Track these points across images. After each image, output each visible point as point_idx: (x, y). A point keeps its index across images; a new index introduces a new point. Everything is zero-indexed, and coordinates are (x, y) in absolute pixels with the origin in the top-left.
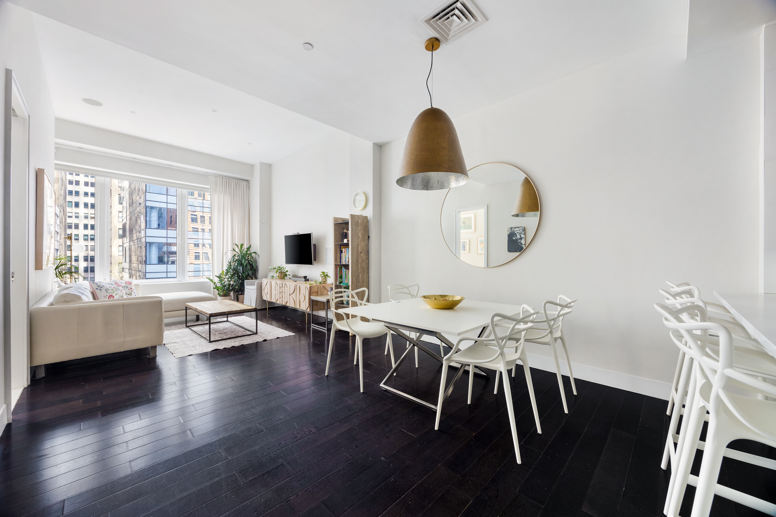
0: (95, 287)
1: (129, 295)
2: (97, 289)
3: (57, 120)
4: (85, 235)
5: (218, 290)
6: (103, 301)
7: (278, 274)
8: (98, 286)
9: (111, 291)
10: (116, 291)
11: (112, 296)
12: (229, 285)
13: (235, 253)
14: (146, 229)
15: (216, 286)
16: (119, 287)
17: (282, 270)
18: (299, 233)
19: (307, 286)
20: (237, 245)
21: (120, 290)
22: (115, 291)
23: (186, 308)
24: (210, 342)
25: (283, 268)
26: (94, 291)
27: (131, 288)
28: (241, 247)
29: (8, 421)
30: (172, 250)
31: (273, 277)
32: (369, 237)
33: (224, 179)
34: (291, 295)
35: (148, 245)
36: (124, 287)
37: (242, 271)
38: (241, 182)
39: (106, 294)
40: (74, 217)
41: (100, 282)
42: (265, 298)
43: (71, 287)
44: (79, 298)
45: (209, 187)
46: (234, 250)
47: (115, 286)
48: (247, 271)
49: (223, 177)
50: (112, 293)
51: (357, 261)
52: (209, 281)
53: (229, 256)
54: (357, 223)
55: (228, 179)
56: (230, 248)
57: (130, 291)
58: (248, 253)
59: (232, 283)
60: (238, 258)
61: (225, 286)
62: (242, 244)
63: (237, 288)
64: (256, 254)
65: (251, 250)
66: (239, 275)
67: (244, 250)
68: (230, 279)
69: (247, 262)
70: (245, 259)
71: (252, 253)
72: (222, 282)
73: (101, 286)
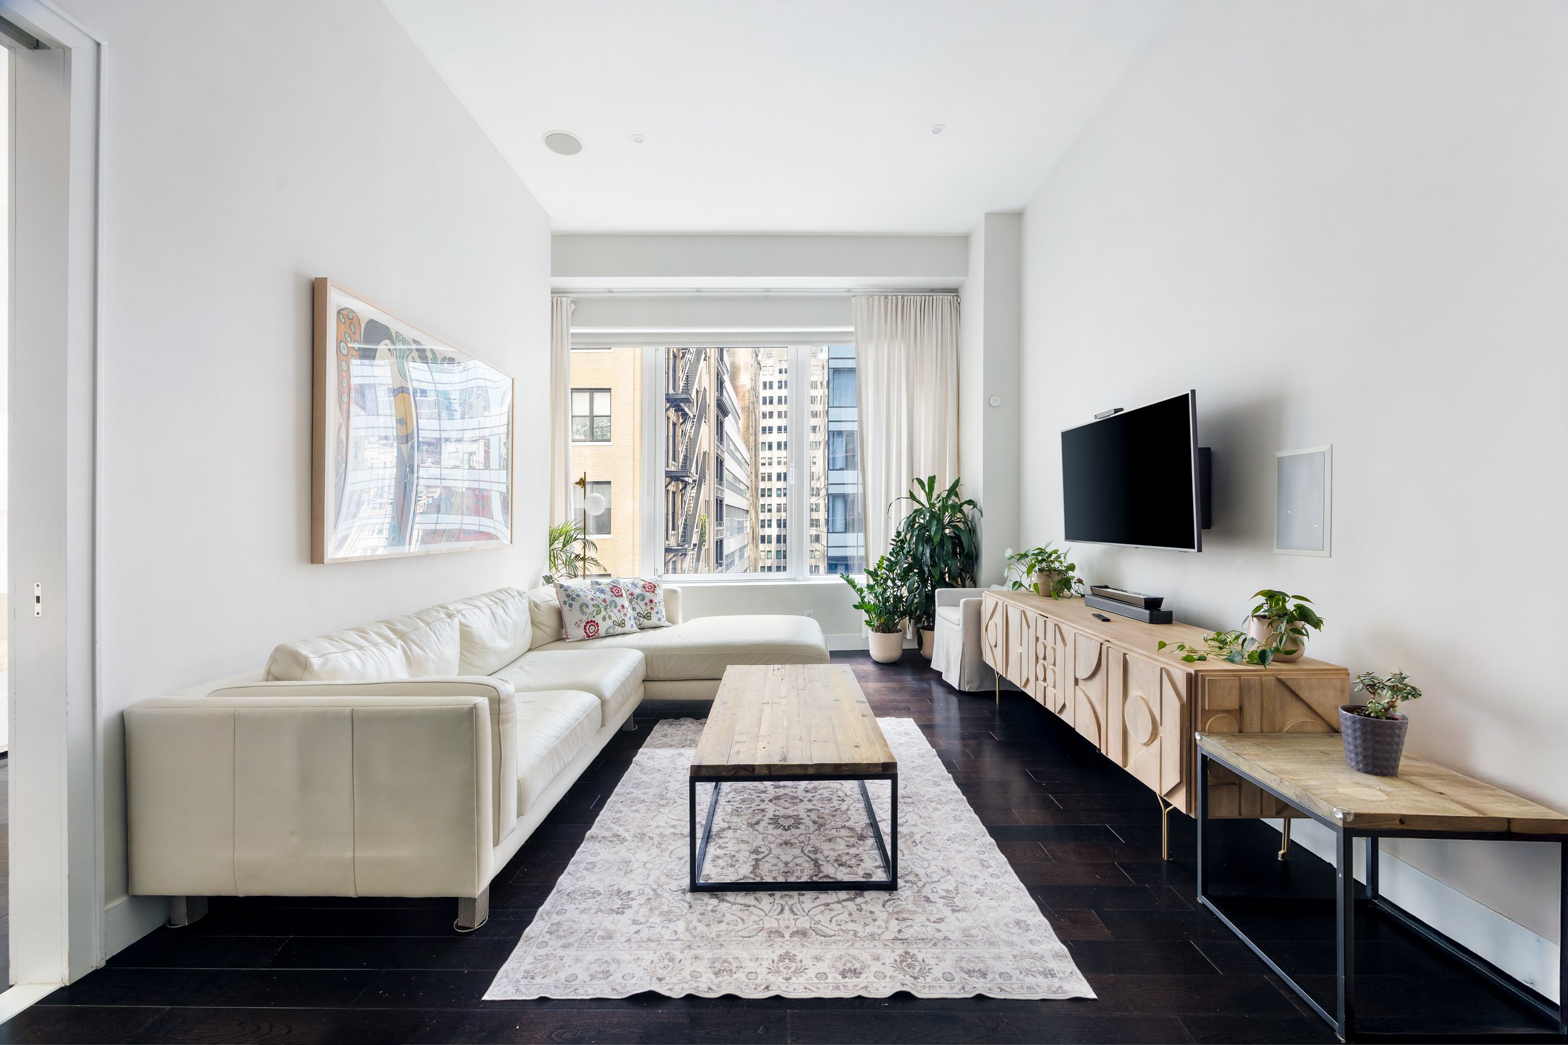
0: (562, 597)
1: (644, 617)
2: (565, 602)
5: (869, 614)
7: (1035, 578)
8: (568, 596)
9: (592, 609)
10: (606, 609)
11: (594, 622)
12: (899, 599)
13: (917, 506)
15: (863, 599)
16: (617, 599)
17: (1052, 562)
18: (1122, 410)
19: (1173, 671)
20: (920, 482)
22: (602, 609)
25: (1054, 556)
26: (561, 609)
27: (651, 601)
28: (931, 488)
31: (1017, 585)
33: (890, 298)
34: (1080, 682)
36: (636, 597)
37: (929, 560)
38: (935, 298)
42: (989, 660)
45: (852, 329)
46: (912, 496)
47: (608, 596)
48: (944, 561)
49: (885, 291)
50: (594, 614)
52: (847, 584)
53: (905, 510)
55: (900, 297)
56: (905, 493)
57: (648, 608)
58: (950, 502)
59: (904, 592)
60: (922, 521)
61: (888, 599)
62: (934, 477)
63: (916, 609)
64: (975, 506)
65: (957, 495)
66: (921, 572)
67: (939, 496)
68: (899, 583)
69: (947, 531)
70: (940, 521)
71: (962, 505)
72: (879, 590)
73: (574, 596)
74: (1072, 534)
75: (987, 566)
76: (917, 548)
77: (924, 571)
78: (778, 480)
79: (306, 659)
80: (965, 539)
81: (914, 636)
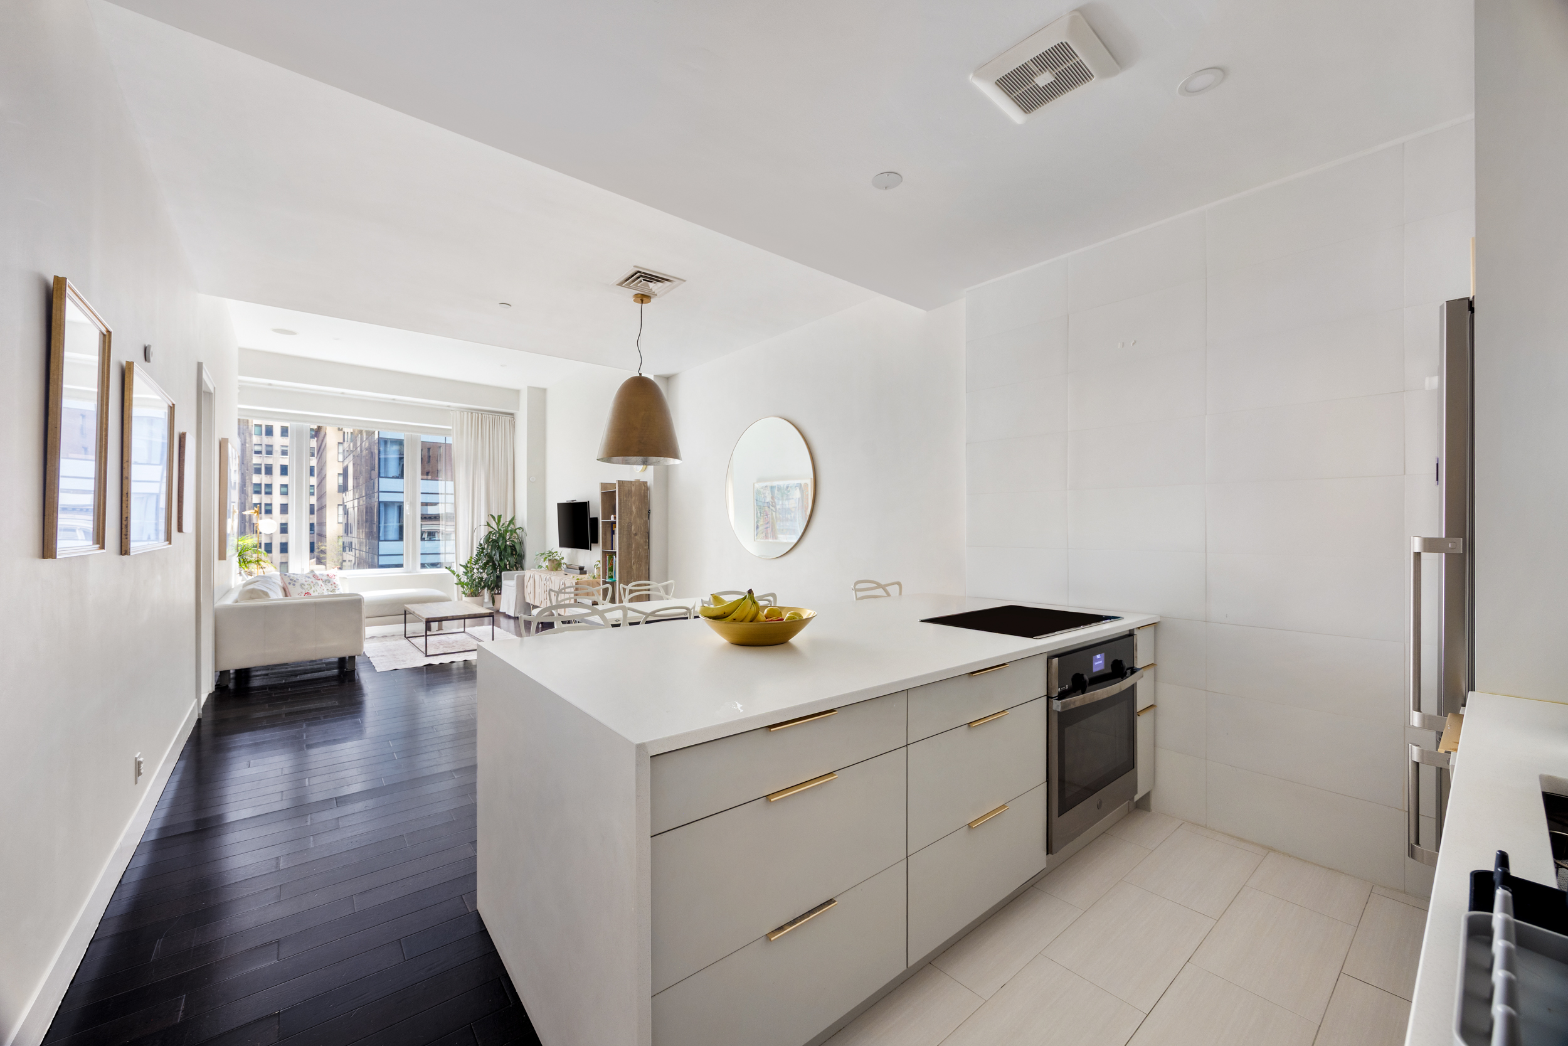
0: (287, 580)
1: (331, 591)
2: (290, 583)
3: (241, 349)
4: (282, 486)
5: (463, 587)
6: (296, 597)
7: (549, 563)
8: (291, 580)
9: (307, 586)
10: (314, 585)
11: (309, 592)
12: (481, 579)
13: (491, 530)
14: (380, 479)
15: (460, 580)
16: (318, 581)
17: (555, 557)
18: (573, 501)
20: (493, 518)
21: (320, 586)
22: (312, 586)
23: (405, 611)
24: (427, 656)
25: (555, 554)
26: (285, 587)
27: (335, 583)
28: (499, 521)
29: (199, 716)
30: (429, 513)
31: (540, 567)
32: (649, 512)
33: (474, 414)
35: (382, 508)
36: (326, 581)
37: (499, 558)
38: (500, 417)
39: (301, 590)
40: (264, 452)
41: (294, 574)
42: (528, 600)
43: (258, 581)
44: (266, 594)
45: (451, 428)
46: (488, 525)
47: (313, 579)
48: (506, 558)
49: (472, 411)
50: (309, 588)
51: (629, 546)
52: (450, 572)
53: (483, 532)
54: (629, 493)
55: (480, 414)
56: (483, 522)
57: (333, 587)
58: (510, 529)
59: (485, 576)
60: (494, 538)
61: (475, 580)
62: (501, 515)
63: (491, 584)
64: (523, 530)
65: (513, 524)
66: (494, 564)
67: (503, 524)
68: (482, 571)
69: (508, 543)
70: (504, 538)
71: (516, 529)
72: (470, 575)
73: (295, 580)
74: (563, 544)
75: (529, 560)
76: (491, 551)
77: (496, 564)
78: (282, 474)
79: (267, 592)
80: (517, 547)
81: (489, 599)
